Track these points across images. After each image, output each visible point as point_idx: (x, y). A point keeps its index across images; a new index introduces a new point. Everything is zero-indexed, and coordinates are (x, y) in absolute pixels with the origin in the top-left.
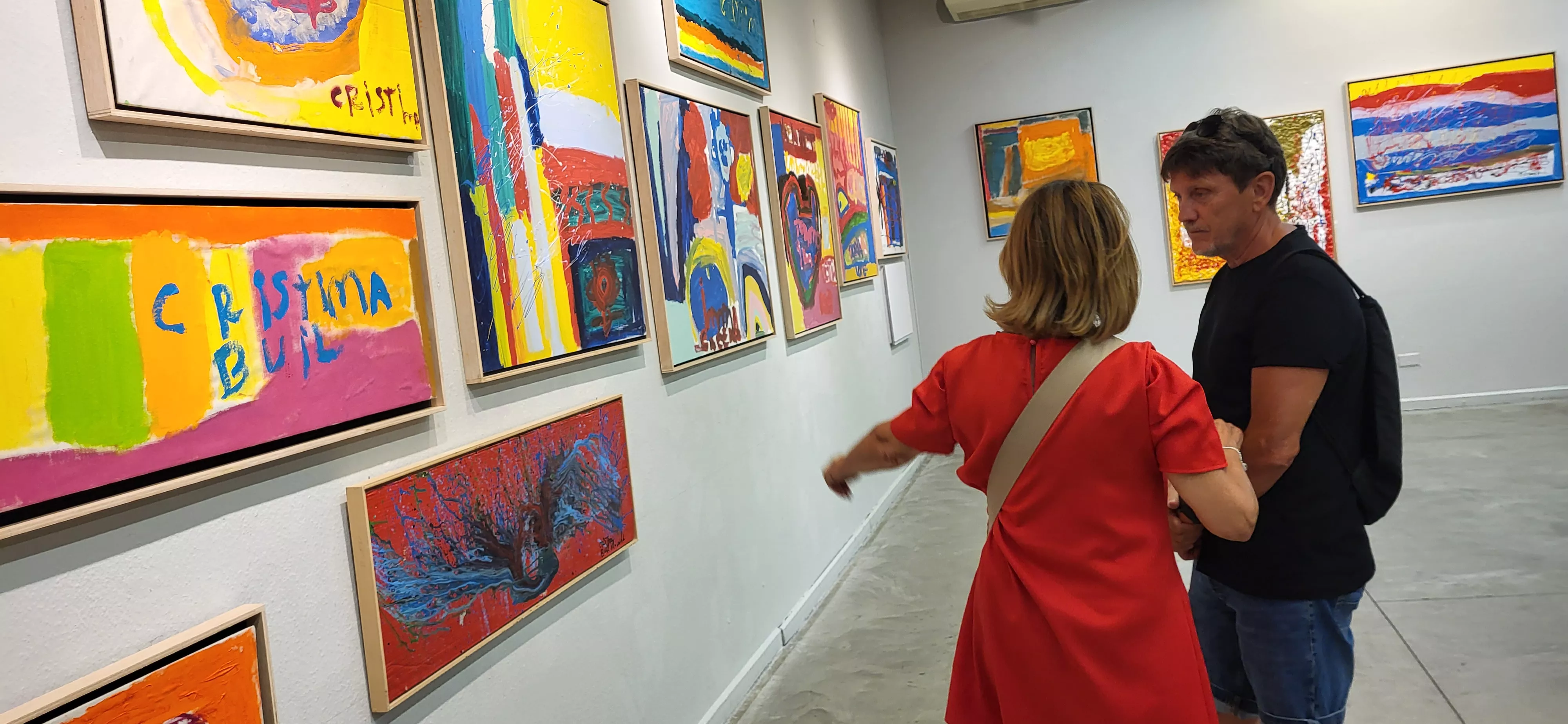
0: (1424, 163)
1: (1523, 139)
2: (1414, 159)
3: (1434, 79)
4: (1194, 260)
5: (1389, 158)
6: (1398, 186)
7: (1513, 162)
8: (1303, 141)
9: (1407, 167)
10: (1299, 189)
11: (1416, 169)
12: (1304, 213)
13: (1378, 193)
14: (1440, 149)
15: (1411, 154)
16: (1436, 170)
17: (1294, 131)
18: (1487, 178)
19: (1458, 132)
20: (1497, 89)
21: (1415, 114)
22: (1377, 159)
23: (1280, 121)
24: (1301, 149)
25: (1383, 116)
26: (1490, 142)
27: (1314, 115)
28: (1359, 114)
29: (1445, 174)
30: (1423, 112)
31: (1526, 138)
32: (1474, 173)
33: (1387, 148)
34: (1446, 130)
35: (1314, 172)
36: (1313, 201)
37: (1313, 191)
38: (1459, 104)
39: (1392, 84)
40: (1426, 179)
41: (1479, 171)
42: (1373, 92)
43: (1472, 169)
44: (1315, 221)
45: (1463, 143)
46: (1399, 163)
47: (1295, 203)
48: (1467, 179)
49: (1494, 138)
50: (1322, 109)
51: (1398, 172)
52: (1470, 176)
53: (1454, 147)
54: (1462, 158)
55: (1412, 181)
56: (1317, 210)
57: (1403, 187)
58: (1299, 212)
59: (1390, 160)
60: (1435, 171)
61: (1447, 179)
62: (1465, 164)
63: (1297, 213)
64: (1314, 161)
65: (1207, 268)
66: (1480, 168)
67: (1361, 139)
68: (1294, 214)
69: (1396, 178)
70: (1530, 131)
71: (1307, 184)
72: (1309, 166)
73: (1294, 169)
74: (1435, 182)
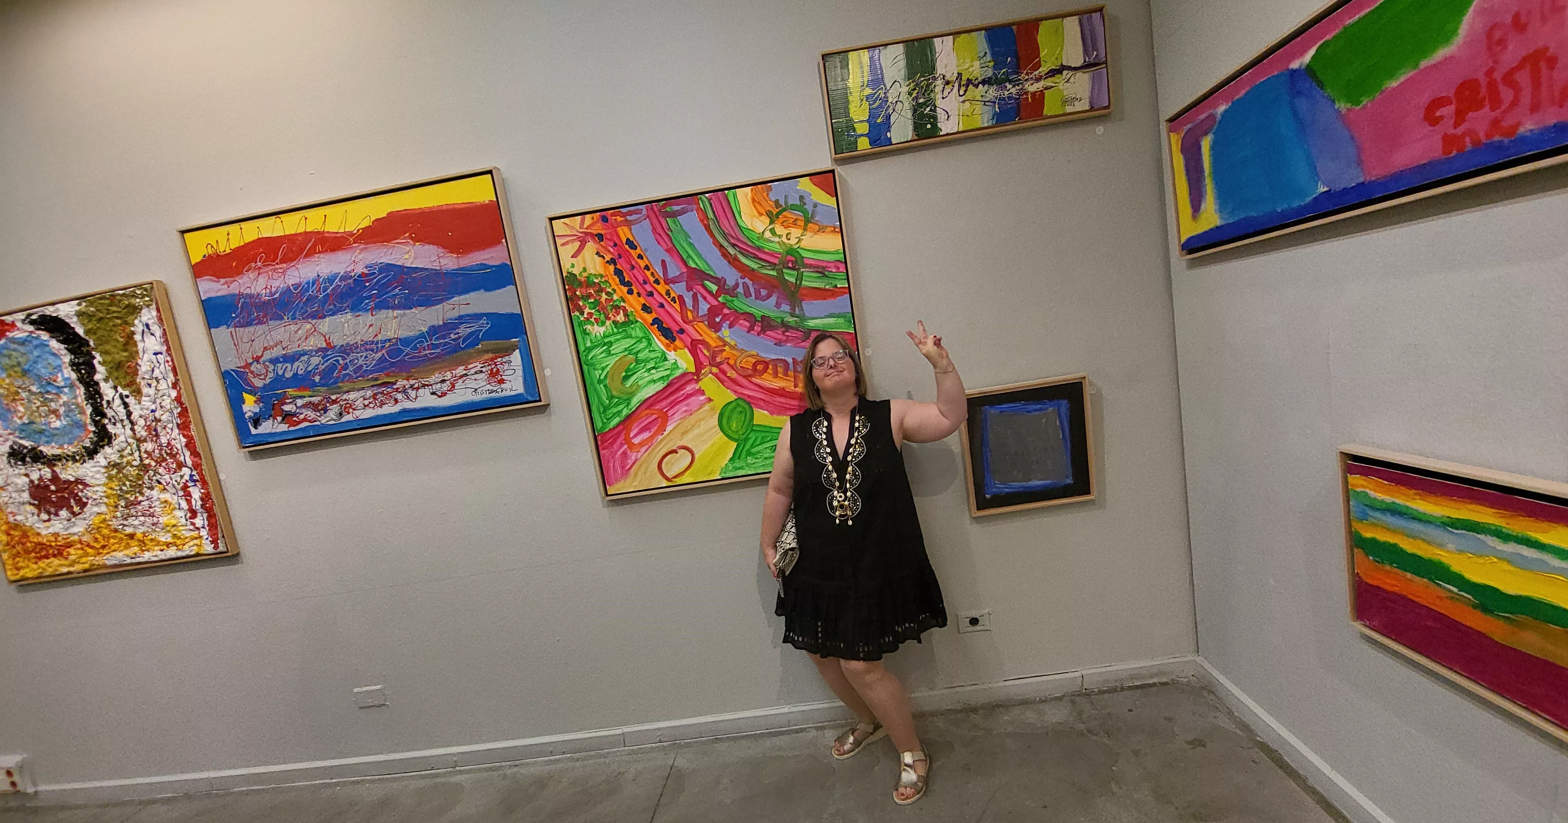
0: (326, 374)
1: (469, 330)
2: (309, 369)
3: (314, 222)
4: (29, 545)
5: (271, 367)
6: (294, 415)
7: (460, 370)
8: (138, 337)
9: (303, 382)
10: (148, 423)
11: (315, 384)
12: (163, 464)
13: (267, 427)
14: (346, 350)
15: (302, 358)
16: (346, 386)
17: (119, 321)
18: (425, 400)
19: (367, 318)
20: (415, 240)
21: (297, 286)
22: (253, 368)
23: (91, 304)
24: (137, 352)
25: (248, 291)
26: (422, 335)
27: (138, 292)
28: (212, 288)
29: (362, 393)
30: (308, 283)
31: (473, 329)
32: (404, 391)
33: (265, 349)
34: (349, 316)
35: (160, 394)
36: (173, 443)
37: (170, 426)
38: (360, 269)
39: (251, 232)
40: (334, 402)
41: (412, 387)
42: (224, 248)
43: (401, 383)
44: (182, 477)
45: (380, 337)
46: (289, 375)
47: (149, 446)
48: (396, 401)
49: (425, 329)
50: (149, 280)
51: (291, 391)
52: (399, 396)
53: (369, 346)
54: (382, 365)
55: (314, 407)
56: (182, 458)
57: (302, 417)
58: (156, 461)
59: (274, 370)
60: (345, 389)
61: (366, 402)
62: (388, 375)
63: (153, 464)
64: (157, 373)
65: (47, 557)
66: (412, 382)
67: (222, 333)
68: (149, 465)
69: (288, 401)
70: (478, 317)
71: (157, 414)
72: (154, 383)
73: (134, 387)
74: (348, 407)
